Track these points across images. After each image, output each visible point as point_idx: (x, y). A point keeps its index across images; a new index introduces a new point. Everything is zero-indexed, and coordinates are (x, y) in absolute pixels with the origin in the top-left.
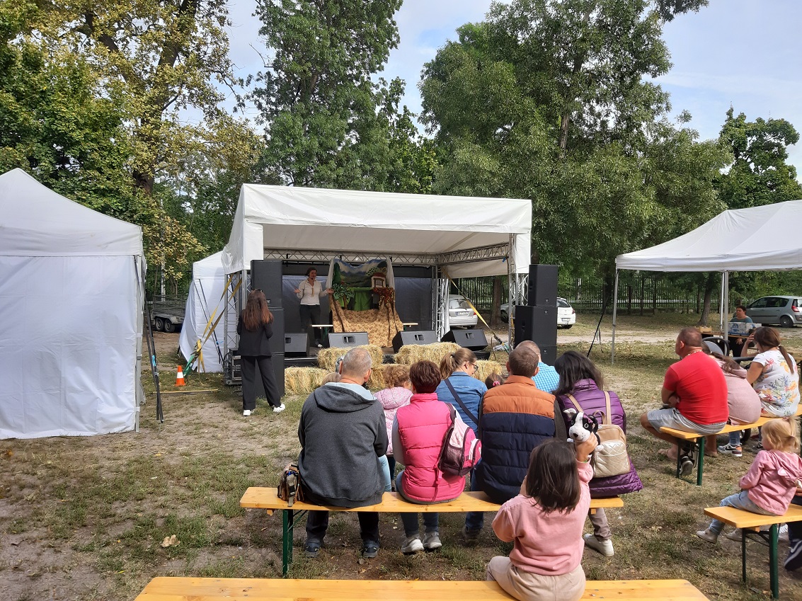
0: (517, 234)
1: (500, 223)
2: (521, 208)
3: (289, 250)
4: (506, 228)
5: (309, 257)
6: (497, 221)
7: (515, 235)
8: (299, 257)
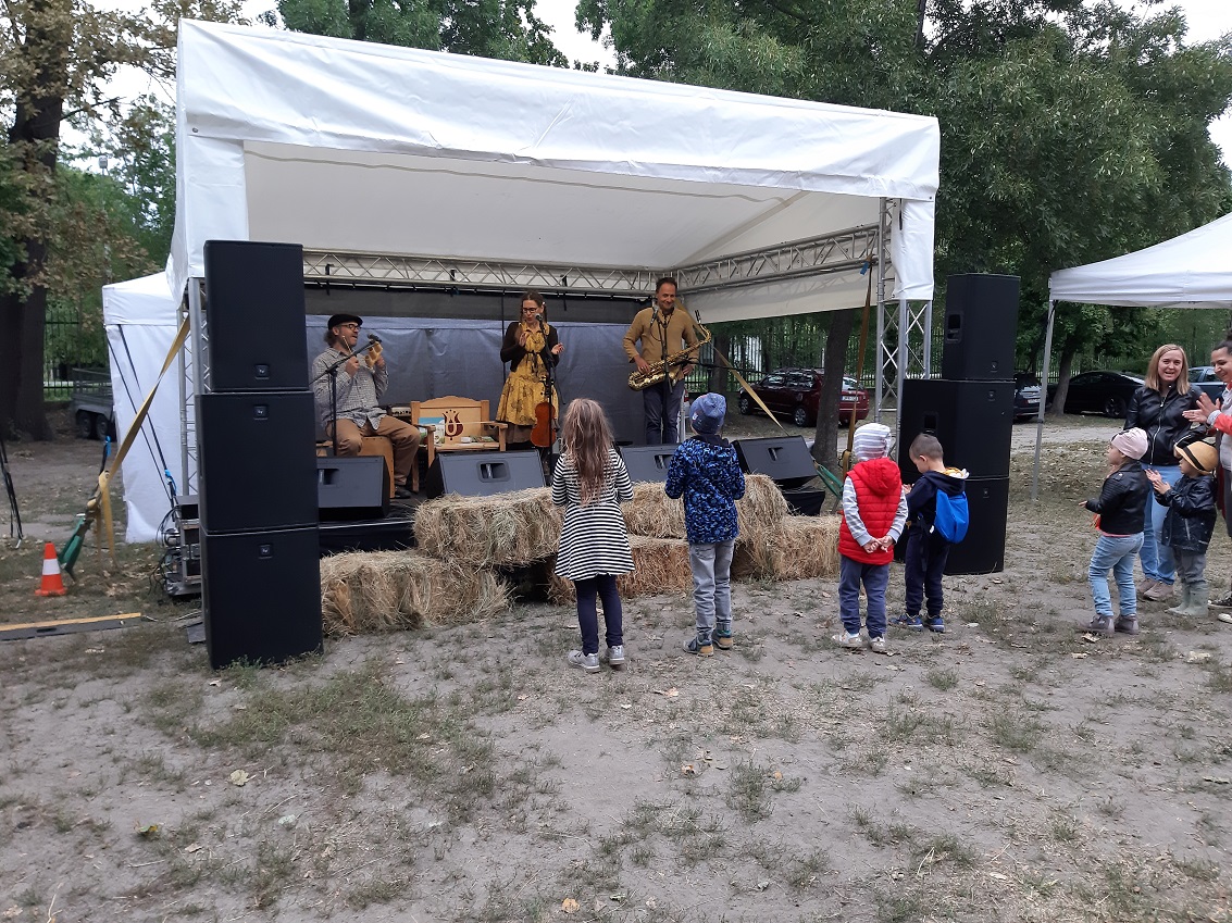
0: (907, 201)
1: (869, 170)
2: (916, 137)
3: (330, 255)
4: (884, 185)
5: (378, 273)
6: (863, 165)
7: (902, 203)
8: (354, 272)
